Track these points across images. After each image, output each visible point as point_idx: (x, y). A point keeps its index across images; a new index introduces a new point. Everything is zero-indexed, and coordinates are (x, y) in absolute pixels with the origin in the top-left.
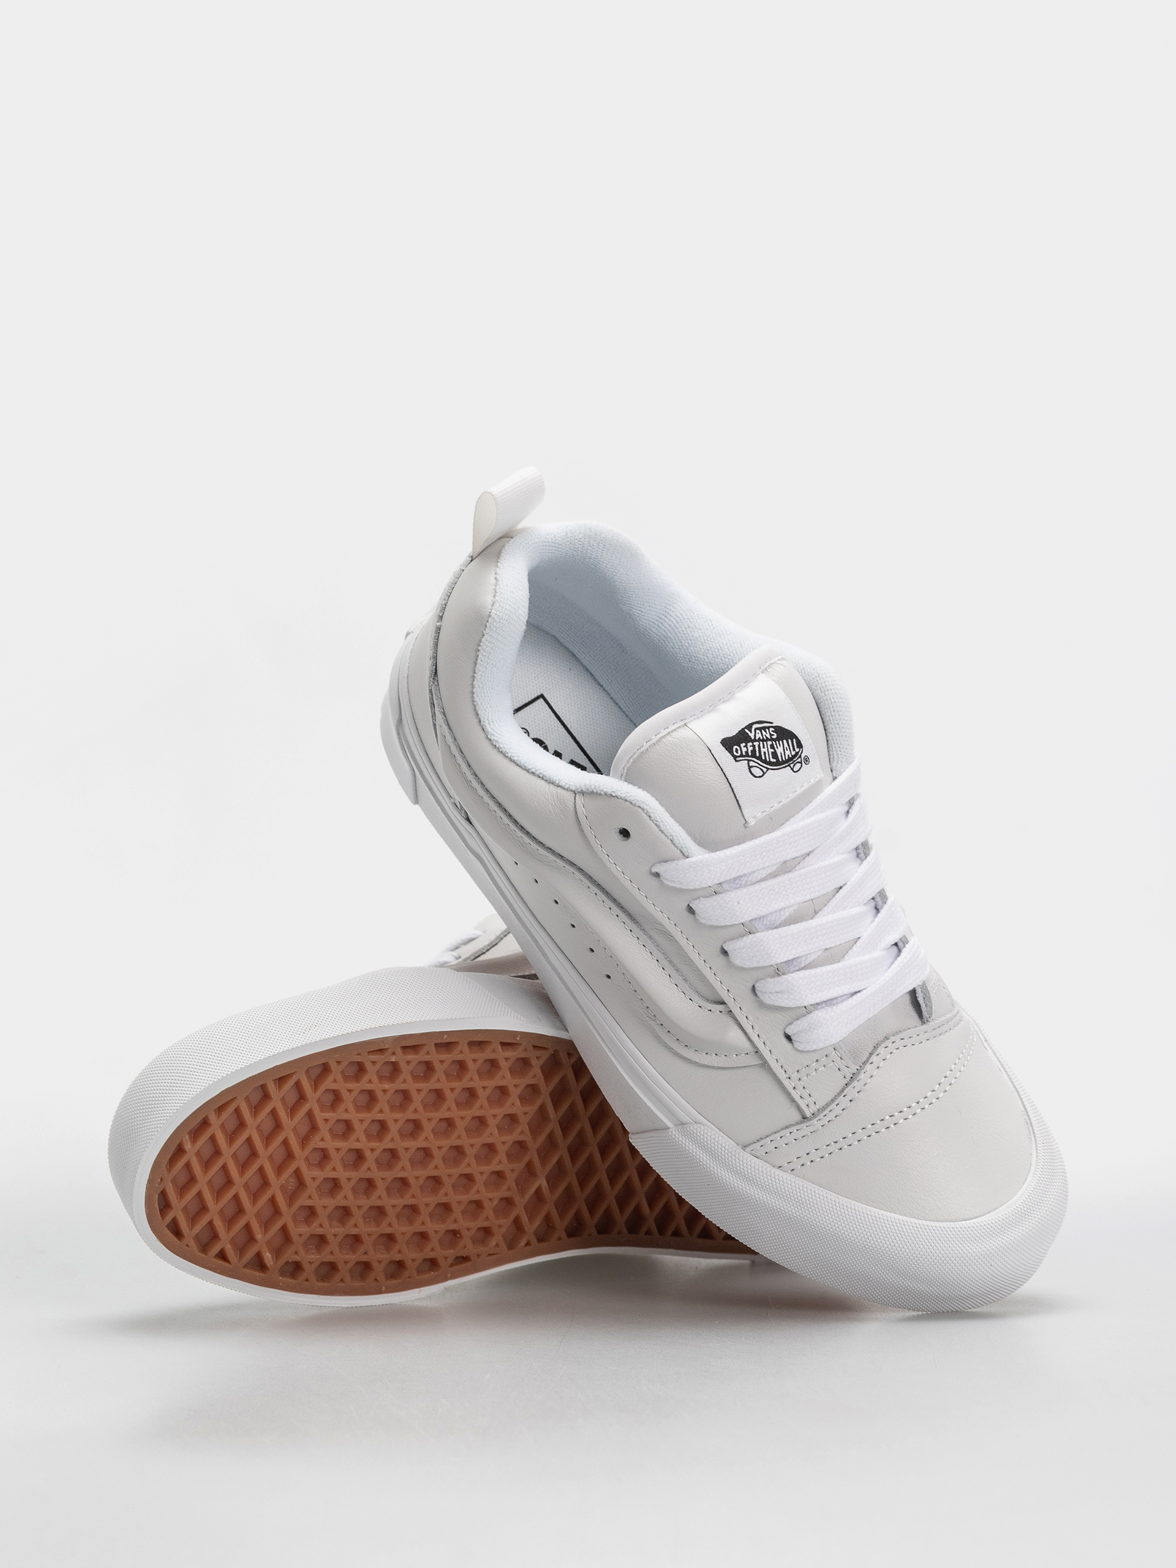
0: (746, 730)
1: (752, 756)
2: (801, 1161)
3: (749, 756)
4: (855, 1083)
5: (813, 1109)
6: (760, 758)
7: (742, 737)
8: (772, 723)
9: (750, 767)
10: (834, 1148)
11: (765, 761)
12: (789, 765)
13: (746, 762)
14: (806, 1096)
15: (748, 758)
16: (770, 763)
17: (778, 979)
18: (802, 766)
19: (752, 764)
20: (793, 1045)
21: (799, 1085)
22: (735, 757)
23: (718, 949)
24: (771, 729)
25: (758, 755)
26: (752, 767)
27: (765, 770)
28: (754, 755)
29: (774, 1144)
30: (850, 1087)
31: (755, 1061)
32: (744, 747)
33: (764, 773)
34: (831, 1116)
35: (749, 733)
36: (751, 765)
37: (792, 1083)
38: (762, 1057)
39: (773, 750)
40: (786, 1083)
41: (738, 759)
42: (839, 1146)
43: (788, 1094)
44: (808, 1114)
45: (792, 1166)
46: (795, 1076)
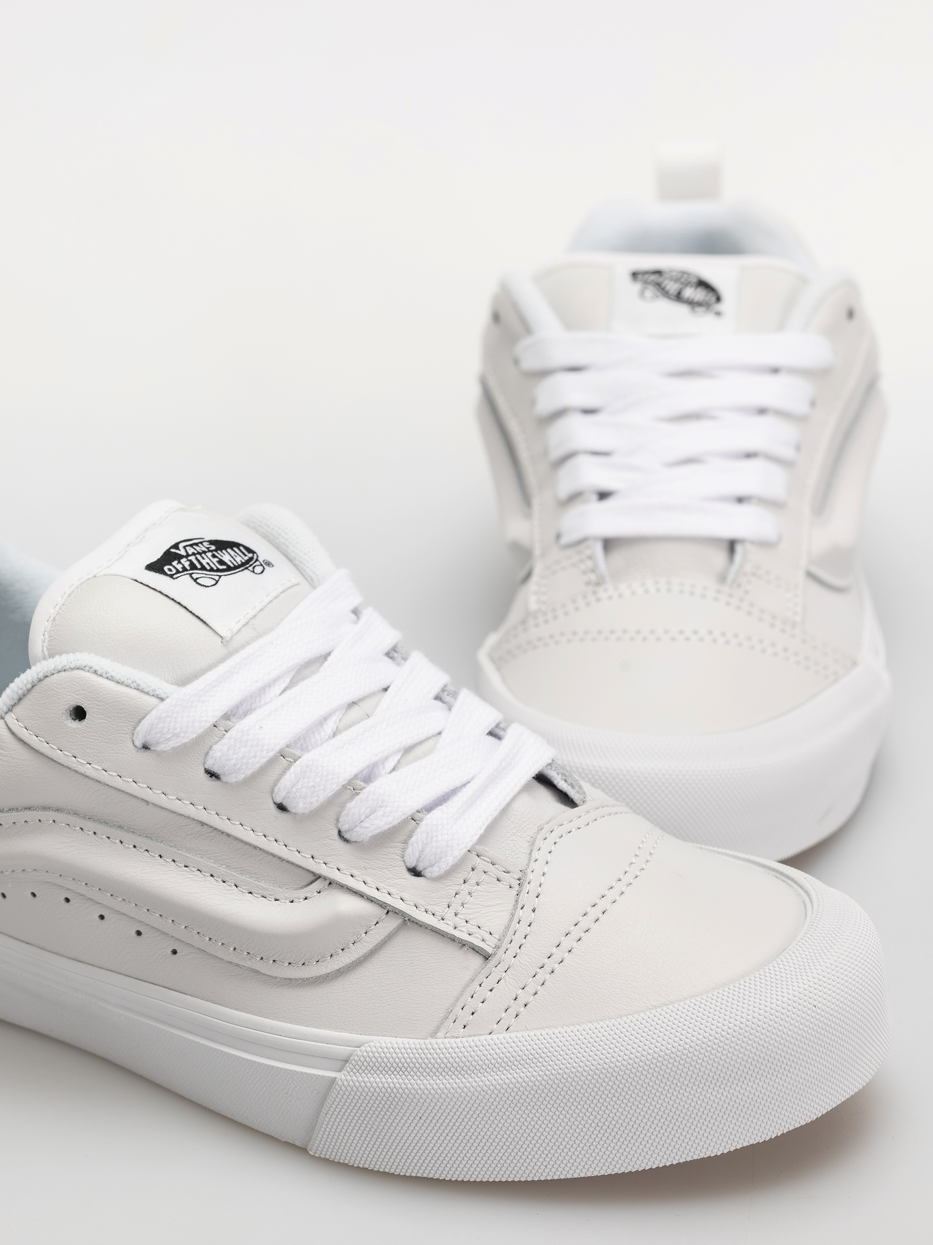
0: (172, 550)
1: (191, 569)
2: (512, 1012)
3: (187, 570)
4: (526, 887)
5: (492, 941)
6: (203, 568)
7: (169, 557)
8: (203, 539)
9: (195, 580)
10: (542, 975)
11: (212, 570)
12: (247, 568)
13: (188, 576)
14: (474, 929)
15: (188, 572)
16: (218, 570)
17: (358, 798)
18: (264, 569)
19: (195, 576)
20: (425, 877)
21: (460, 922)
22: (171, 576)
23: (273, 808)
24: (204, 543)
25: (199, 567)
26: (197, 579)
27: (217, 578)
28: (193, 566)
29: (468, 1010)
30: (523, 894)
31: (392, 923)
32: (178, 564)
33: (217, 582)
34: (518, 939)
35: (177, 551)
36: (195, 578)
37: (449, 923)
38: (397, 912)
39: (217, 559)
40: (441, 926)
41: (175, 577)
42: (548, 968)
43: (453, 939)
44: (490, 950)
45: (504, 1024)
46: (449, 914)
